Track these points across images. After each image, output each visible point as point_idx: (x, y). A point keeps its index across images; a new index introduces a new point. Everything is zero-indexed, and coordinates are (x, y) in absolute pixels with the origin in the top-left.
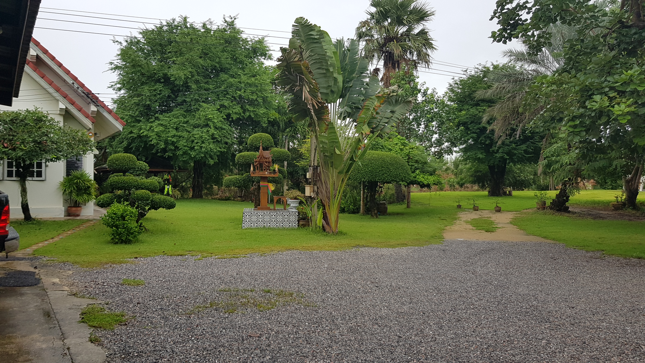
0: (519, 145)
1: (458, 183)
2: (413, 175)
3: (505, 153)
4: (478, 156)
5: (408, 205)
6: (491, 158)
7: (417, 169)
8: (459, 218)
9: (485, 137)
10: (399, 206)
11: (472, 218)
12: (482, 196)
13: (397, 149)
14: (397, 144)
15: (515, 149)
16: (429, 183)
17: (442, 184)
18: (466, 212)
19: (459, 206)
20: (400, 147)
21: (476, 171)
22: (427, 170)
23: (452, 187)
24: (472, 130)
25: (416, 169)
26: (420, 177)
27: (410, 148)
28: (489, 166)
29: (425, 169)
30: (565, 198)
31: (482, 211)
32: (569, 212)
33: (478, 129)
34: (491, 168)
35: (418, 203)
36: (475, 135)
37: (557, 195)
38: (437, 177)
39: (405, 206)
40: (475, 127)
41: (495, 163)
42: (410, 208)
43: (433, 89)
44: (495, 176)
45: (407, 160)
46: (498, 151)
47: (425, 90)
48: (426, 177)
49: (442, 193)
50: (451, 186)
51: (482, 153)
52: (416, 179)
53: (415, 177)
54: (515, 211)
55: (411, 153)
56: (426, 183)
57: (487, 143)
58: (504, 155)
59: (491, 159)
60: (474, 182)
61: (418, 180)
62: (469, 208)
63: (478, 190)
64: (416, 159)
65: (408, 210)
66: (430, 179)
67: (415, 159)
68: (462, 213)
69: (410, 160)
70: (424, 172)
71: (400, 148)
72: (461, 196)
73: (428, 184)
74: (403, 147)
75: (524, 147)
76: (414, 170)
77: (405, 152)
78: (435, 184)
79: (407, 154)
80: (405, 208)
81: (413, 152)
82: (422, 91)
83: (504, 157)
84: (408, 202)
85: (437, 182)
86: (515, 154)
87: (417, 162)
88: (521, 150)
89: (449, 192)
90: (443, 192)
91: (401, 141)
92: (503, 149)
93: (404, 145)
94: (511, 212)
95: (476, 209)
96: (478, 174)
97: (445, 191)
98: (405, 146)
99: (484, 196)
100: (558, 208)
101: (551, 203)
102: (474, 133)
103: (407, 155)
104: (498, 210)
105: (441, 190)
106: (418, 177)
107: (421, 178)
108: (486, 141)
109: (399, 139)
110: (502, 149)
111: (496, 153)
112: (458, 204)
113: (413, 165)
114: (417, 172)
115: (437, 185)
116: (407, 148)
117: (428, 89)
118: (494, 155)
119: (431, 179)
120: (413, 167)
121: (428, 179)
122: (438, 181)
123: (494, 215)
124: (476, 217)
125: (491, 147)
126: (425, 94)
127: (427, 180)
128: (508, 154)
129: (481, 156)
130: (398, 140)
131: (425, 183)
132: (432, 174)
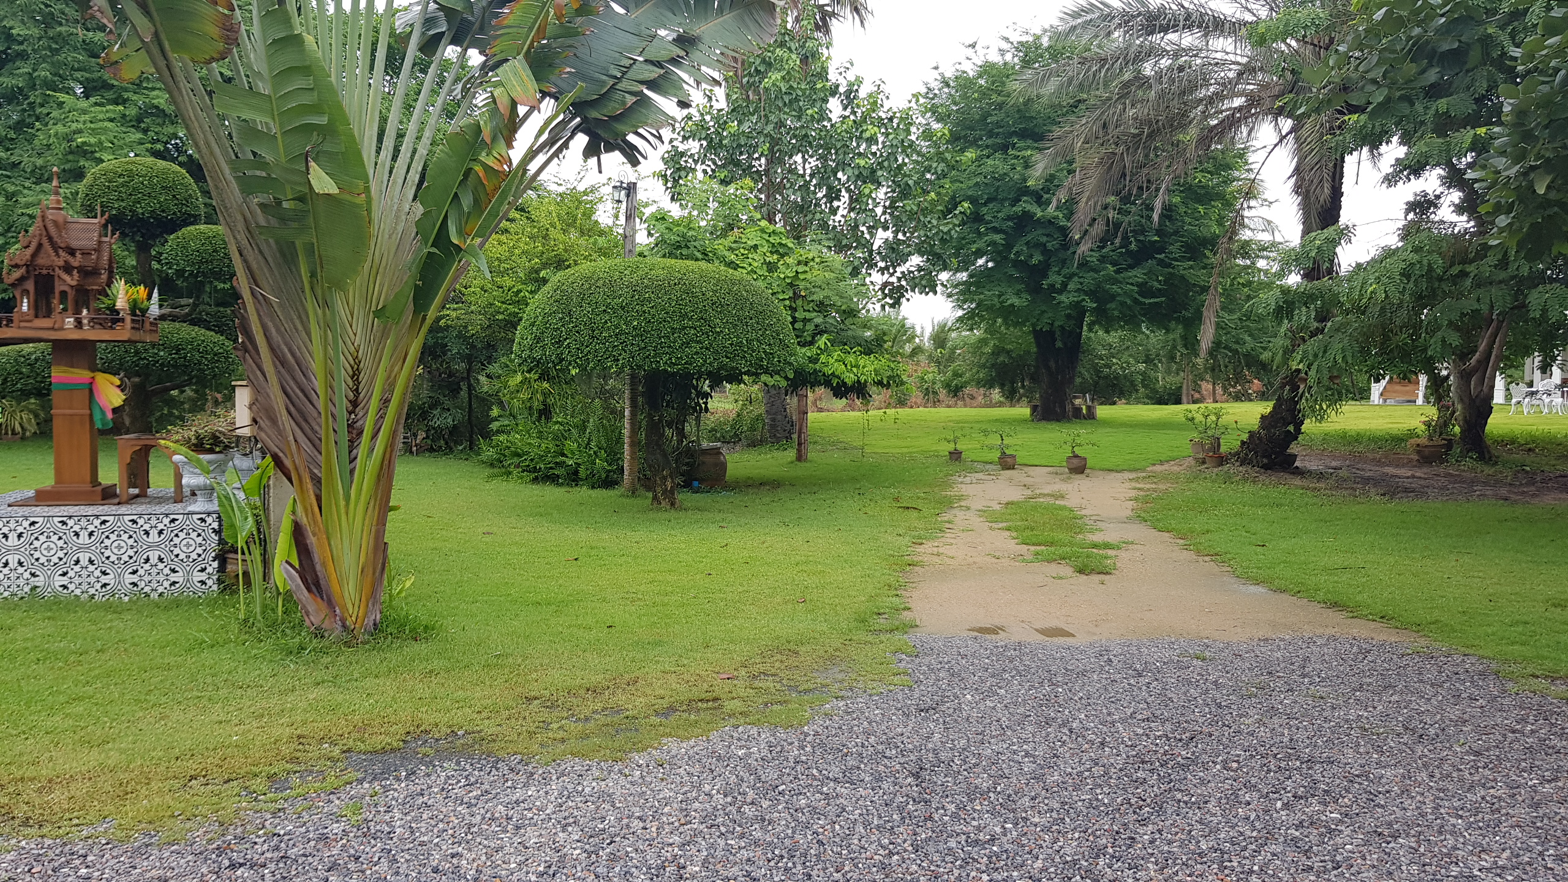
0: (1126, 269)
1: (947, 385)
2: (808, 352)
3: (1086, 293)
4: (1009, 302)
5: (799, 451)
6: (1044, 308)
7: (821, 333)
8: (961, 498)
9: (1027, 243)
10: (776, 454)
11: (1004, 500)
12: (1015, 420)
13: (755, 264)
14: (755, 247)
15: (1115, 281)
16: (863, 379)
17: (903, 383)
18: (980, 476)
19: (956, 455)
20: (768, 260)
21: (997, 352)
22: (854, 337)
23: (930, 396)
24: (991, 222)
25: (819, 332)
26: (831, 361)
27: (799, 263)
28: (1037, 334)
29: (850, 333)
30: (1291, 428)
31: (1026, 469)
32: (1299, 472)
33: (1009, 218)
34: (1043, 338)
35: (833, 444)
36: (998, 238)
37: (1263, 417)
38: (890, 360)
39: (791, 454)
40: (999, 215)
41: (1057, 324)
42: (806, 460)
43: (878, 82)
44: (1052, 364)
45: (787, 303)
46: (1065, 285)
47: (851, 84)
48: (851, 359)
49: (903, 412)
50: (927, 392)
51: (1018, 294)
52: (817, 367)
53: (814, 360)
54: (1130, 471)
55: (801, 277)
56: (850, 378)
57: (1034, 261)
58: (1084, 300)
59: (1044, 312)
60: (989, 384)
61: (825, 369)
62: (985, 459)
63: (1000, 405)
64: (819, 296)
65: (802, 469)
66: (864, 367)
67: (815, 297)
68: (968, 480)
69: (799, 302)
70: (846, 344)
71: (765, 262)
72: (958, 422)
73: (859, 382)
74: (775, 257)
75: (1138, 275)
76: (814, 336)
77: (782, 276)
78: (880, 383)
79: (788, 281)
80: (792, 462)
81: (808, 276)
82: (842, 90)
83: (1084, 303)
84: (800, 444)
85: (889, 377)
86: (1113, 297)
87: (822, 307)
88: (1132, 284)
89: (921, 409)
90: (907, 410)
91: (771, 239)
92: (1082, 280)
93: (781, 251)
94: (1117, 471)
95: (1007, 463)
96: (1002, 359)
97: (912, 407)
98: (782, 256)
99: (1023, 421)
100: (1265, 461)
101: (1243, 443)
102: (996, 230)
103: (791, 285)
104: (1078, 467)
105: (901, 403)
106: (823, 358)
107: (834, 363)
108: (1031, 256)
109: (763, 231)
110: (1076, 279)
111: (1060, 292)
112: (951, 447)
113: (810, 320)
114: (822, 341)
115: (888, 386)
116: (790, 260)
117: (859, 81)
118: (1054, 298)
119: (868, 367)
120: (810, 327)
121: (857, 366)
122: (890, 373)
123: (1070, 486)
124: (1015, 494)
125: (1045, 276)
126: (850, 98)
127: (855, 370)
128: (1093, 294)
129: (1015, 301)
130: (759, 233)
131: (846, 380)
132: (870, 348)
